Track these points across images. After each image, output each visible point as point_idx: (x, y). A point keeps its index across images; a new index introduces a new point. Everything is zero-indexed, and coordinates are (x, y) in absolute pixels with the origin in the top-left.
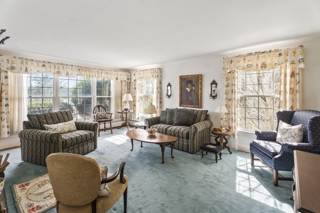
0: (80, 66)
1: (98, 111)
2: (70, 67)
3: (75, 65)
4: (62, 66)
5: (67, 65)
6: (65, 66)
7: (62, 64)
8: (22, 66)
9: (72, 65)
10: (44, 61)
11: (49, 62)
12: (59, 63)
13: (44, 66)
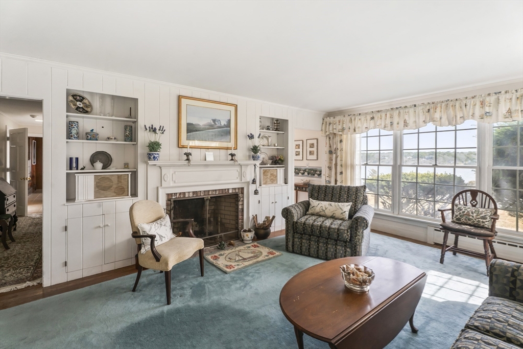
0: (430, 101)
1: (469, 204)
2: (411, 110)
3: (420, 103)
4: (398, 111)
5: (406, 107)
6: (402, 111)
7: (397, 108)
8: (350, 125)
9: (415, 106)
10: (372, 112)
11: (378, 111)
12: (392, 109)
13: (373, 118)
